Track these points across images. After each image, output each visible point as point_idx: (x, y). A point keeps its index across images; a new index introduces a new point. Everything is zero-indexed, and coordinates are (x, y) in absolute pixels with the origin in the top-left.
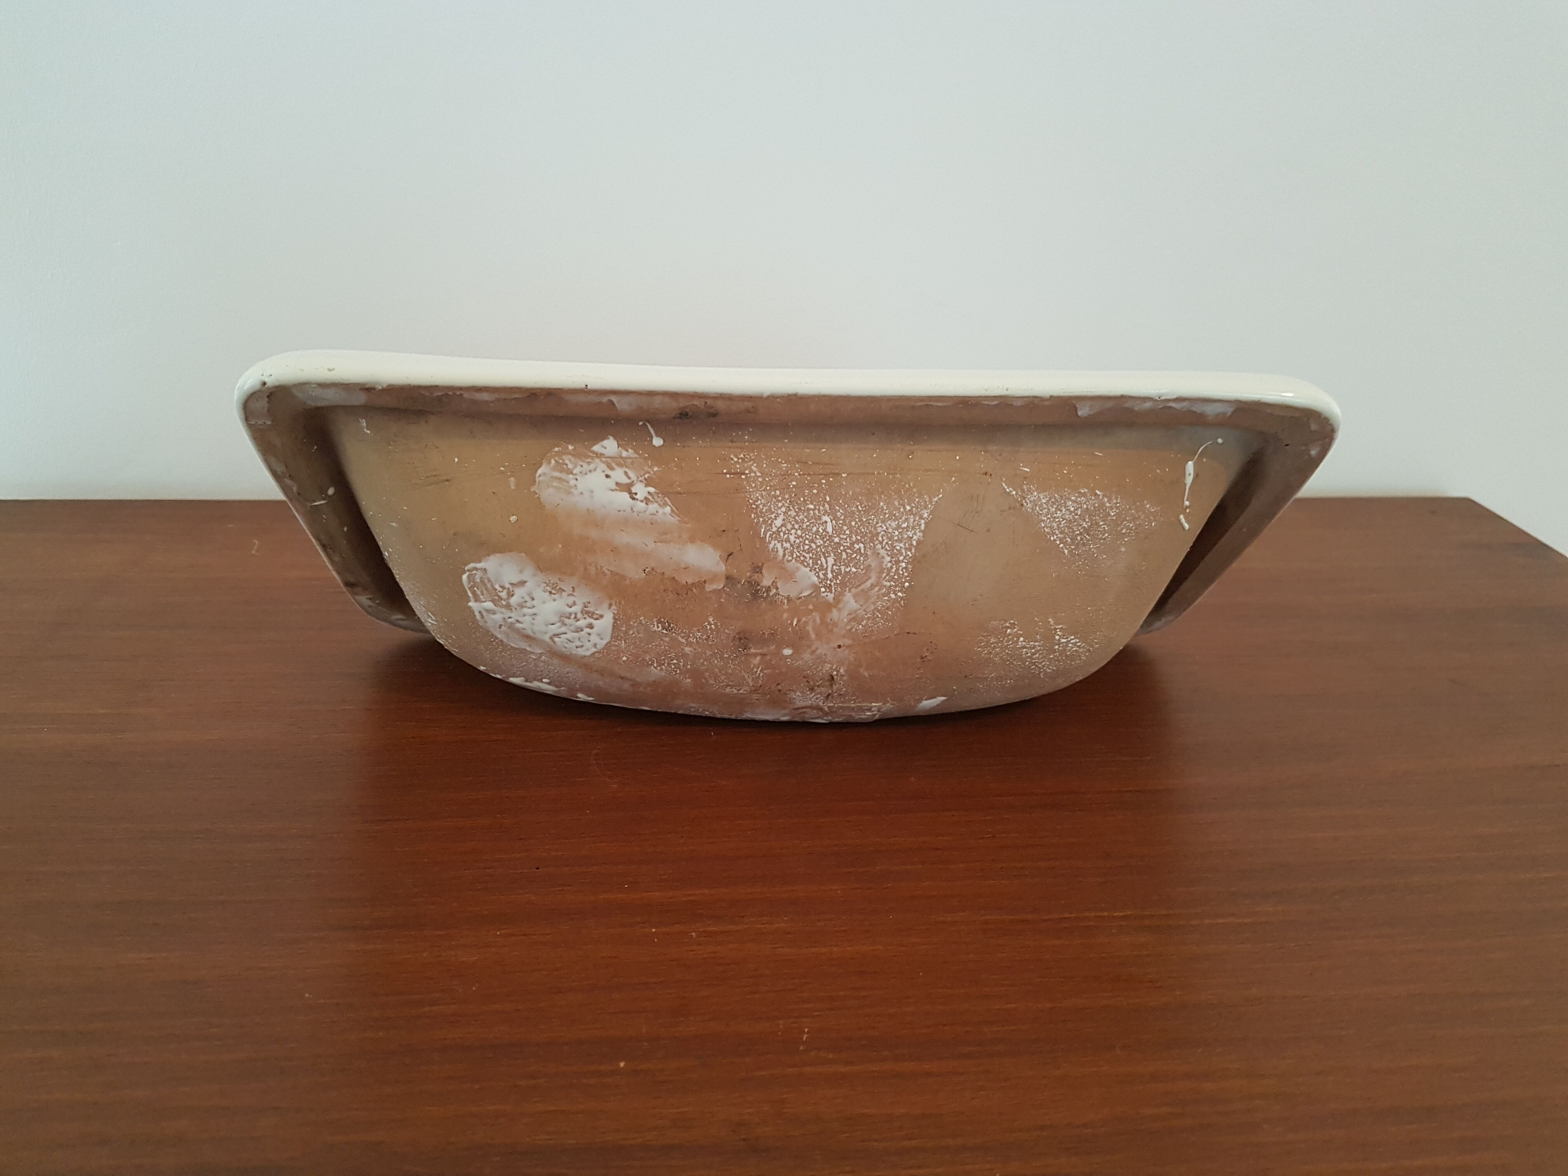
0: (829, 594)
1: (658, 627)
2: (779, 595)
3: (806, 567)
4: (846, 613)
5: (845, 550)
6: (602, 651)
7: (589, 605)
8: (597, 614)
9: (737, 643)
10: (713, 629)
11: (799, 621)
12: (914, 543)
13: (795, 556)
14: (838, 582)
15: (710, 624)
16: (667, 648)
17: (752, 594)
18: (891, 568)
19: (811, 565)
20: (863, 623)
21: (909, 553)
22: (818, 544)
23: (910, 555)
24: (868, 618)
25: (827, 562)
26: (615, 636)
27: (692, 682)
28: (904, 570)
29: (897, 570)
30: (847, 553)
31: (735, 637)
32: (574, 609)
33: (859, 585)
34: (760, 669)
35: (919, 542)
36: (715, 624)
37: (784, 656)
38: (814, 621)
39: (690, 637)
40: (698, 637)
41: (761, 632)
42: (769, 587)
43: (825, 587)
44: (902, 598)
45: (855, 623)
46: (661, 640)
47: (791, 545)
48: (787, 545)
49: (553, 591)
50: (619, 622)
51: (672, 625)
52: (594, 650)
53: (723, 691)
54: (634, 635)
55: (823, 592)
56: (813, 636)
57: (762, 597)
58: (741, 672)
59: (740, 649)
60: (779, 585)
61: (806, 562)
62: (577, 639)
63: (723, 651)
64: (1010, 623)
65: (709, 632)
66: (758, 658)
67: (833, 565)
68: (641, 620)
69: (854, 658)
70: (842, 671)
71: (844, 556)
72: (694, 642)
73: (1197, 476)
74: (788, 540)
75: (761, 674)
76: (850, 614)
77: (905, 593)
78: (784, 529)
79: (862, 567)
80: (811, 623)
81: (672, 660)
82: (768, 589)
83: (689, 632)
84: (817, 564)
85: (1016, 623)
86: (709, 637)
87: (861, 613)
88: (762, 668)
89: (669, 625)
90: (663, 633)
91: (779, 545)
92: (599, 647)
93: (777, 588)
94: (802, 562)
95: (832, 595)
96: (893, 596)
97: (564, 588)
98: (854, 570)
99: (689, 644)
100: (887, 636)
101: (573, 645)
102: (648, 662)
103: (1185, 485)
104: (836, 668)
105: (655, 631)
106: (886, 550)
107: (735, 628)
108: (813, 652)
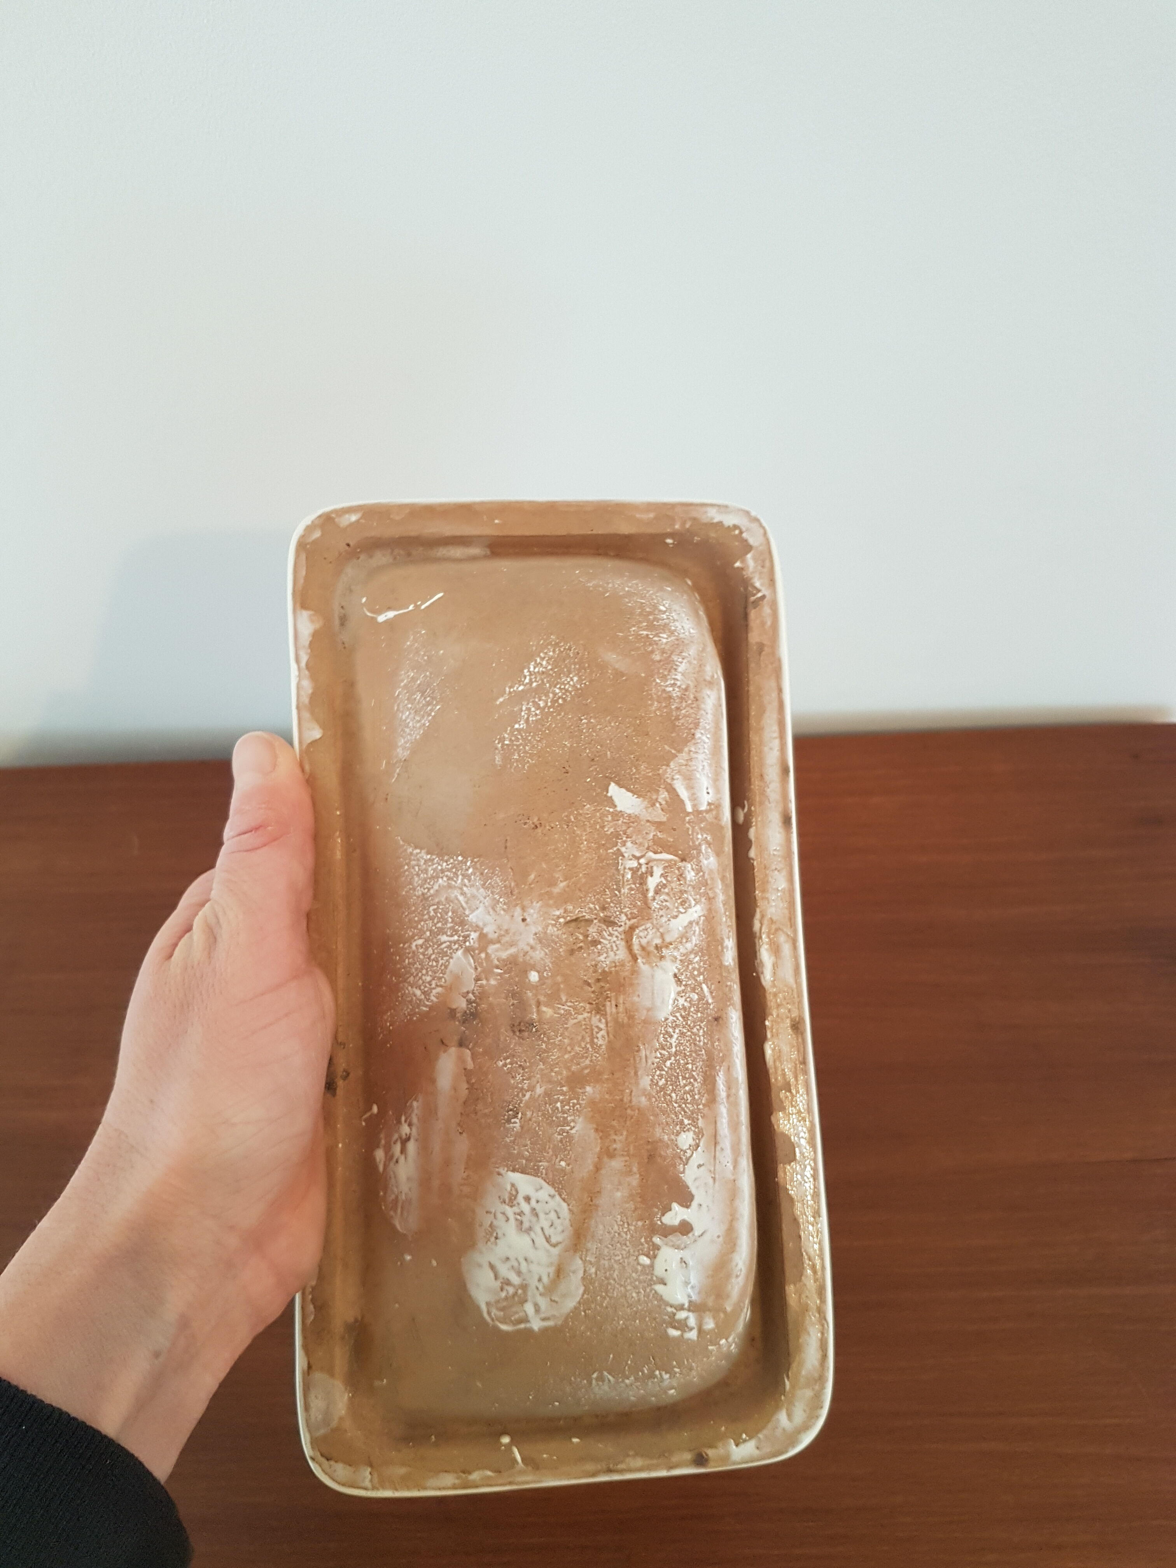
0: (471, 937)
1: (515, 1123)
2: (473, 990)
3: (449, 963)
4: (488, 917)
5: (435, 924)
6: (556, 1189)
7: (502, 1197)
8: (511, 1190)
9: (526, 1034)
10: (511, 1061)
11: (497, 967)
12: (429, 857)
13: (441, 975)
14: (460, 929)
15: (505, 1065)
16: (540, 1114)
17: (474, 1019)
18: (447, 876)
19: (448, 958)
20: (498, 898)
21: (435, 861)
22: (432, 952)
23: (437, 859)
24: (492, 893)
25: (445, 942)
26: (536, 1173)
27: (592, 1084)
28: (449, 863)
29: (448, 870)
30: (438, 922)
31: (518, 1037)
32: (511, 1216)
33: (462, 906)
34: (559, 1006)
35: (428, 853)
36: (505, 1059)
37: (539, 981)
38: (497, 950)
39: (523, 1087)
40: (521, 1078)
41: (512, 1007)
42: (467, 1000)
43: (465, 942)
44: (472, 861)
45: (498, 906)
46: (530, 1120)
47: (434, 979)
48: (434, 983)
49: (495, 1235)
50: (517, 1166)
51: (511, 1107)
52: (558, 1198)
53: (604, 1047)
54: (529, 1150)
55: (470, 943)
56: (513, 950)
57: (476, 1008)
58: (567, 1028)
59: (534, 1030)
60: (465, 991)
61: (445, 963)
62: (547, 1216)
63: (537, 1050)
64: (499, 743)
65: (514, 1065)
66: (544, 1009)
67: (447, 936)
68: (511, 1142)
69: (538, 902)
70: (558, 913)
71: (439, 925)
72: (529, 1083)
73: (389, 609)
74: (430, 983)
75: (569, 1004)
76: (489, 912)
77: (467, 859)
78: (422, 987)
79: (447, 906)
80: (498, 954)
81: (557, 1108)
82: (469, 1002)
83: (516, 1088)
84: (447, 952)
85: (498, 737)
86: (520, 1066)
87: (487, 901)
88: (558, 1004)
89: (511, 1110)
90: (521, 1118)
91: (434, 992)
92: (552, 1191)
93: (468, 992)
94: (446, 967)
95: (472, 933)
96: (471, 871)
97: (489, 1223)
98: (450, 914)
99: (532, 1088)
100: (510, 870)
101: (557, 1222)
102: (566, 1137)
103: (395, 616)
104: (553, 920)
105: (520, 1126)
106: (433, 884)
107: (508, 1037)
108: (532, 948)
